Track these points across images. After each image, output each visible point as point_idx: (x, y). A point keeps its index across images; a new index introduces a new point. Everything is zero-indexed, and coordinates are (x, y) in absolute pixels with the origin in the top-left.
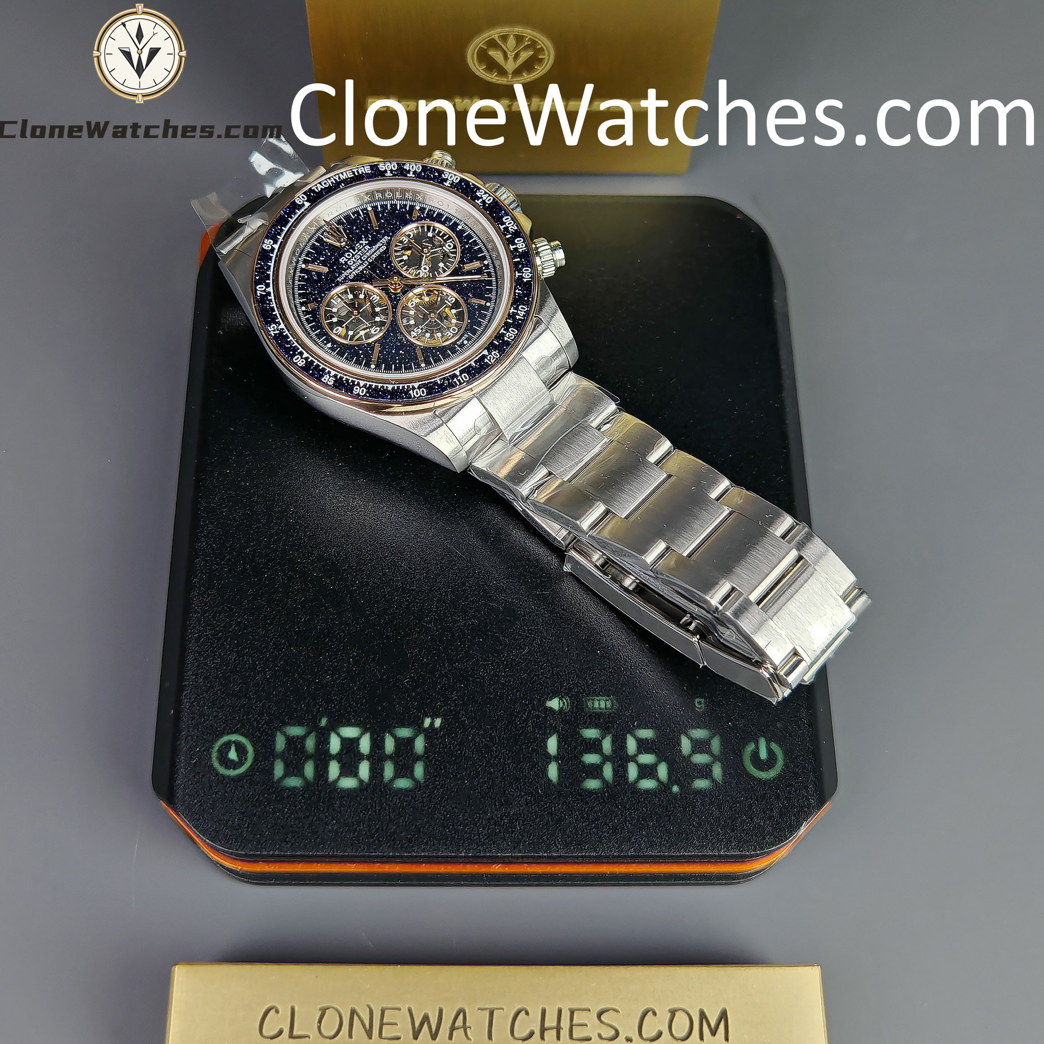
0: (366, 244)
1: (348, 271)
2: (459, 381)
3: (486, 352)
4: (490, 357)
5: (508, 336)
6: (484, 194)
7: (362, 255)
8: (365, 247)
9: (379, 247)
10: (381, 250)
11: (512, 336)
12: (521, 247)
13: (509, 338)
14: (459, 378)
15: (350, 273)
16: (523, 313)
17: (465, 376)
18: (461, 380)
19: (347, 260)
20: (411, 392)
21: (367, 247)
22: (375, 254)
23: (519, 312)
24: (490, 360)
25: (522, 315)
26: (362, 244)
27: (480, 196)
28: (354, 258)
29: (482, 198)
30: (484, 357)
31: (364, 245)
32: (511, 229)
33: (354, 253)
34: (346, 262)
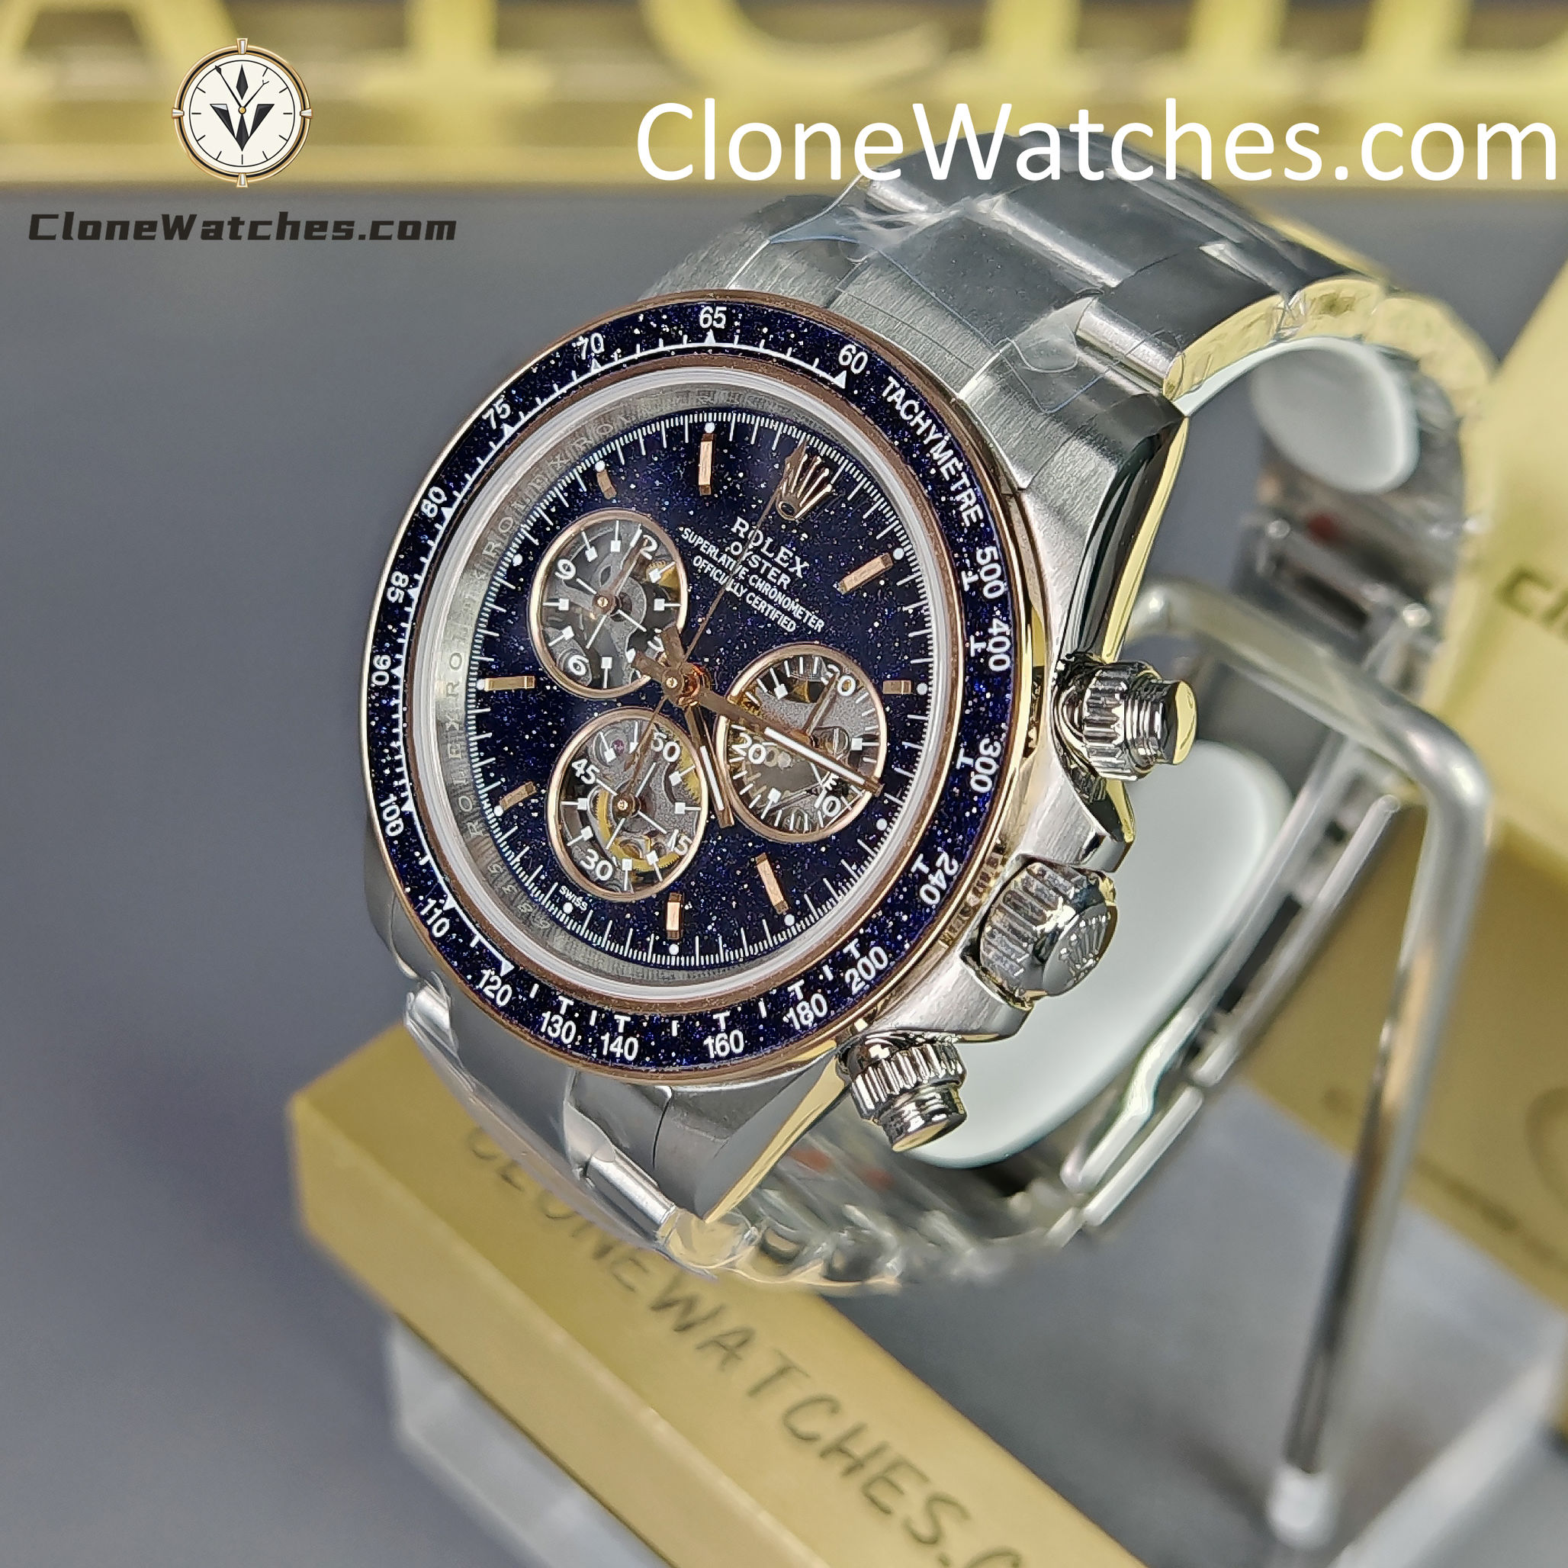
0: (793, 576)
1: (713, 551)
2: (431, 913)
3: (507, 967)
4: (495, 983)
5: (553, 1020)
6: (948, 878)
7: (762, 572)
8: (784, 576)
9: (789, 614)
10: (783, 620)
11: (554, 1030)
12: (802, 1014)
13: (550, 1024)
14: (438, 912)
15: (706, 557)
16: (618, 1051)
17: (443, 925)
18: (434, 917)
19: (741, 535)
20: (393, 798)
21: (785, 580)
22: (770, 607)
23: (620, 1039)
24: (488, 983)
25: (612, 1049)
26: (793, 565)
27: (938, 863)
28: (751, 553)
29: (933, 870)
30: (496, 966)
31: (792, 570)
32: (852, 977)
33: (764, 550)
34: (736, 537)
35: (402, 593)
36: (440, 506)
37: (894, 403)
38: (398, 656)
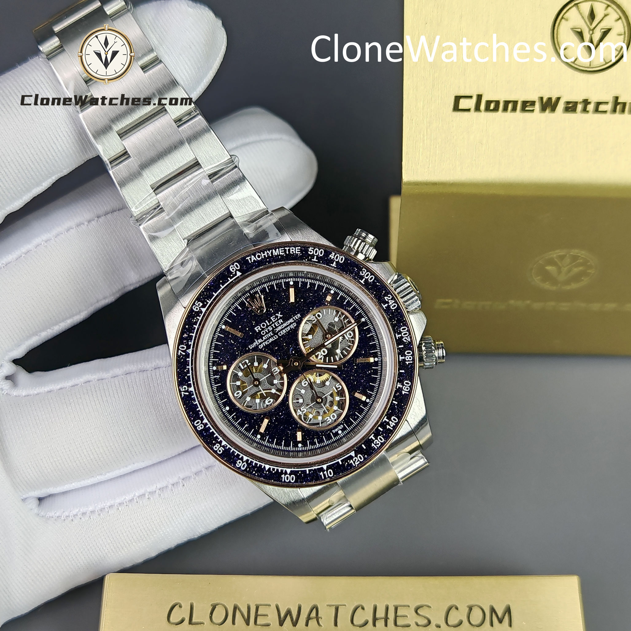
0: (281, 318)
1: (260, 341)
2: (324, 475)
3: (353, 454)
4: (355, 460)
5: (375, 443)
6: (392, 299)
7: (274, 327)
8: (279, 321)
9: (291, 323)
10: (292, 326)
11: (378, 444)
12: (409, 359)
13: (376, 445)
14: (325, 472)
15: (260, 344)
16: (394, 424)
17: (330, 472)
18: (326, 474)
19: (260, 330)
20: (283, 476)
21: (281, 321)
22: (286, 329)
23: (390, 422)
24: (354, 462)
25: (392, 426)
26: (277, 316)
27: (387, 300)
28: (267, 329)
29: (388, 303)
30: (351, 458)
31: (279, 318)
32: (405, 339)
33: (268, 324)
34: (260, 331)
35: (221, 448)
36: (202, 423)
37: (254, 260)
38: (240, 457)
